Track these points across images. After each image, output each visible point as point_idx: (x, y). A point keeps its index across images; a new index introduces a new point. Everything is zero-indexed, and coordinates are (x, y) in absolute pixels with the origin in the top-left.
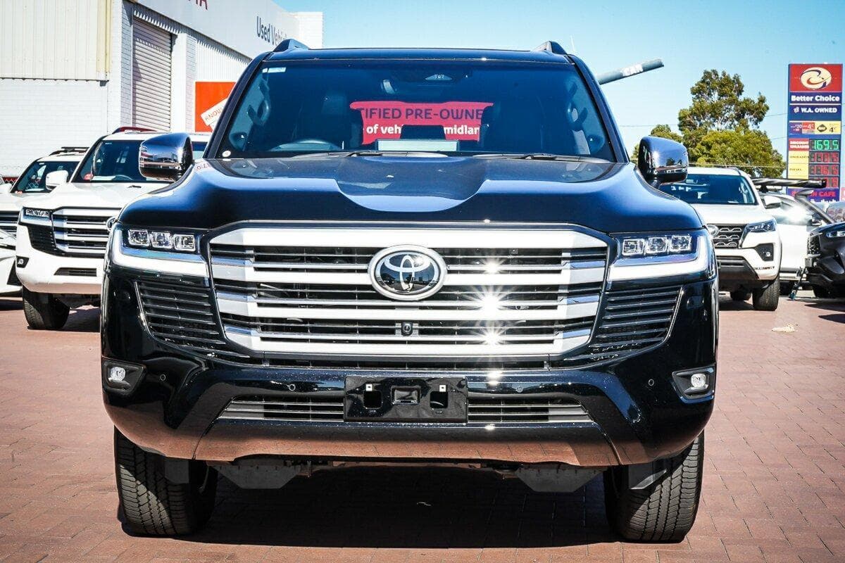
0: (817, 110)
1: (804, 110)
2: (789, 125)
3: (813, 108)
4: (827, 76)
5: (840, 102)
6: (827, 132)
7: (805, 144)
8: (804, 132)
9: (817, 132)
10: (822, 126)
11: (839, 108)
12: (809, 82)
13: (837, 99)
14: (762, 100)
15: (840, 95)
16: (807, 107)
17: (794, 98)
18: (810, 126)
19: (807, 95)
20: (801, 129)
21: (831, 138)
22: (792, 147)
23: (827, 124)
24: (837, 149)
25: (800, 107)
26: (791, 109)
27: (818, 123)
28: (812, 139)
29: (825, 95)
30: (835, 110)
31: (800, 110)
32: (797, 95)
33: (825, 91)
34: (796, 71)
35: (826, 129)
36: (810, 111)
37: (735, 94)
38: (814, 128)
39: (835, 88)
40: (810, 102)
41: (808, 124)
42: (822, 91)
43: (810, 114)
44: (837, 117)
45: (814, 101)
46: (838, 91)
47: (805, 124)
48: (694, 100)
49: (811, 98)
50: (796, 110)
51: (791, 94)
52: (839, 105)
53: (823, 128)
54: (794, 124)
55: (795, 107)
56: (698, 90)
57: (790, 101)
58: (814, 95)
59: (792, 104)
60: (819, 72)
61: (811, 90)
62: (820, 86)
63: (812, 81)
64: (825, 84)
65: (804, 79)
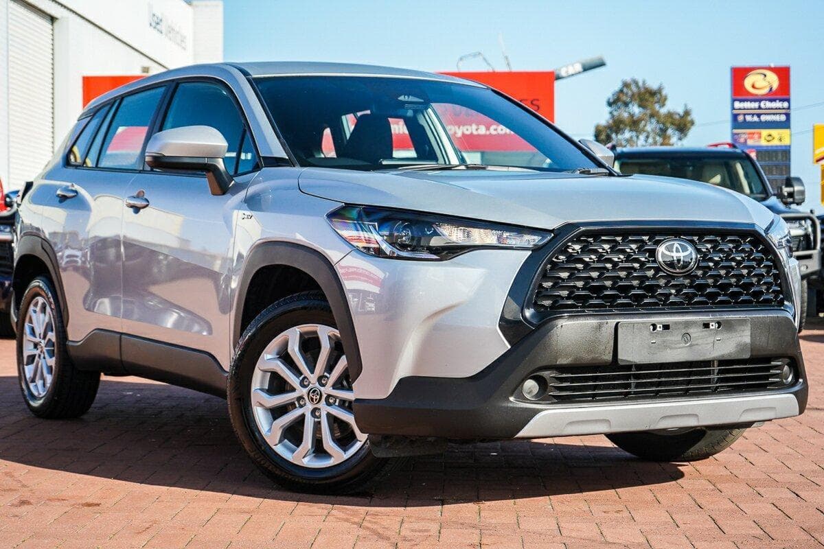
0: (763, 118)
1: (749, 118)
2: (734, 134)
3: (759, 115)
4: (773, 80)
5: (789, 108)
6: (775, 143)
8: (750, 142)
9: (766, 143)
10: (770, 135)
11: (788, 115)
12: (753, 87)
13: (786, 105)
15: (788, 100)
16: (753, 115)
17: (737, 105)
18: (756, 136)
19: (755, 101)
20: (746, 140)
21: (778, 149)
23: (775, 132)
25: (745, 115)
26: (735, 117)
27: (765, 132)
28: (759, 150)
29: (771, 100)
30: (783, 118)
31: (745, 119)
32: (741, 101)
33: (771, 96)
34: (739, 75)
35: (774, 138)
36: (756, 119)
37: (657, 107)
38: (760, 137)
39: (783, 92)
40: (755, 109)
41: (753, 134)
42: (769, 97)
43: (755, 122)
44: (786, 125)
45: (760, 108)
46: (785, 97)
47: (750, 134)
48: (611, 113)
49: (756, 105)
50: (741, 118)
51: (734, 100)
52: (787, 111)
53: (770, 138)
54: (738, 134)
55: (739, 114)
56: (615, 102)
57: (733, 109)
58: (760, 101)
59: (735, 112)
60: (765, 76)
61: (756, 95)
62: (766, 91)
63: (757, 85)
64: (771, 89)
65: (748, 83)
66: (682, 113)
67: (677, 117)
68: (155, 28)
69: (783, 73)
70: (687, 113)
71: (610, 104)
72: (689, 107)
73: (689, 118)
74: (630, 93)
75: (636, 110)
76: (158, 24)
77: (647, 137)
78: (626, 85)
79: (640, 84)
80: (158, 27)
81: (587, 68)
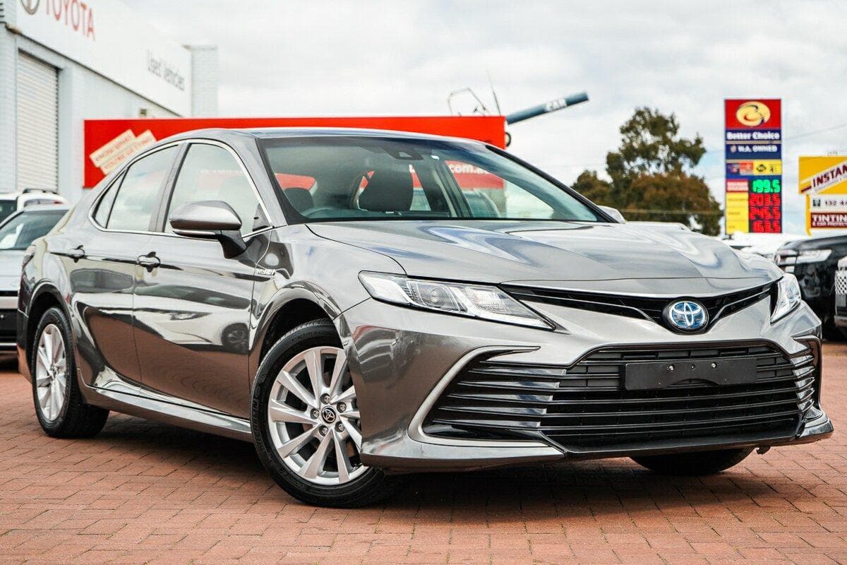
0: (756, 149)
1: (741, 149)
2: (728, 165)
3: (751, 146)
4: (765, 112)
5: (780, 139)
6: (767, 172)
7: (744, 186)
8: (743, 173)
9: (756, 173)
10: (762, 165)
11: (779, 146)
12: (746, 118)
13: (777, 136)
14: (699, 141)
15: (779, 132)
16: (745, 146)
17: (730, 136)
18: (748, 166)
19: (743, 132)
20: (738, 170)
21: (771, 178)
22: (729, 189)
23: (767, 163)
24: (777, 191)
25: (737, 145)
26: (728, 147)
27: (757, 163)
28: (751, 180)
29: (763, 132)
30: (774, 149)
31: (737, 149)
32: (733, 132)
33: (763, 128)
34: (732, 106)
35: (765, 168)
36: (748, 149)
37: (669, 134)
38: (752, 167)
39: (774, 124)
40: (747, 140)
41: (745, 164)
42: (759, 128)
43: (748, 153)
44: (777, 155)
45: (752, 139)
46: (777, 128)
47: (742, 164)
48: (623, 140)
49: (747, 136)
50: (733, 149)
51: (727, 131)
52: (778, 142)
53: (762, 168)
54: (731, 164)
55: (732, 145)
56: (630, 128)
57: (727, 139)
58: (752, 132)
59: (729, 143)
60: (757, 108)
61: (748, 126)
62: (757, 122)
63: (749, 117)
64: (763, 121)
65: (740, 115)
66: (694, 142)
67: (688, 145)
68: (153, 72)
69: (774, 105)
71: (623, 131)
72: (701, 136)
73: (701, 146)
74: (643, 122)
75: (648, 138)
76: (156, 68)
77: (659, 165)
78: (639, 113)
79: (648, 111)
80: (157, 71)
81: (570, 103)
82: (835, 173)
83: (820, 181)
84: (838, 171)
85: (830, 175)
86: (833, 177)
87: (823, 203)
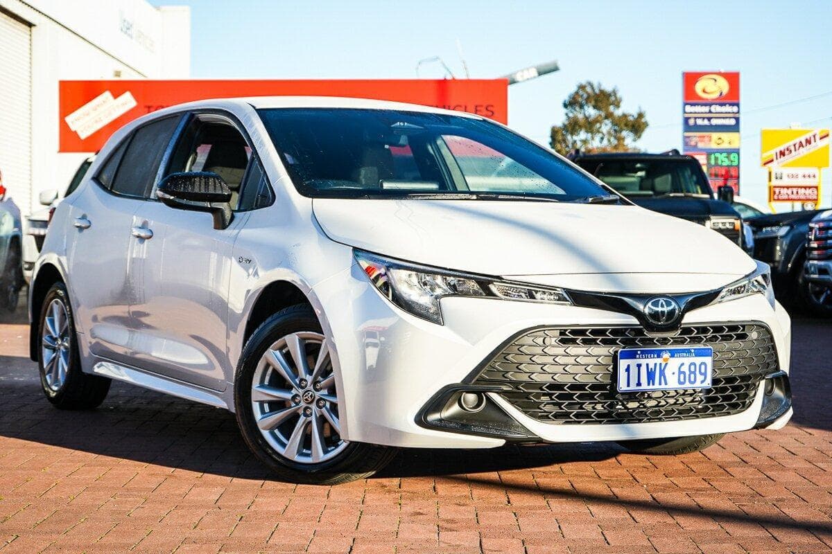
0: (714, 122)
1: (699, 122)
2: (685, 137)
3: (709, 119)
4: (723, 85)
5: (738, 112)
6: (725, 146)
8: (701, 145)
9: (714, 146)
10: (720, 138)
11: (737, 119)
12: (704, 91)
13: (735, 109)
15: (738, 105)
16: (704, 118)
17: (688, 108)
18: (706, 139)
19: (706, 105)
20: (697, 143)
21: (729, 152)
23: (726, 136)
24: (735, 164)
25: (696, 118)
26: (686, 120)
27: (715, 136)
28: (708, 153)
29: (721, 105)
30: (733, 122)
31: (696, 122)
32: (692, 105)
33: (722, 101)
34: (691, 79)
35: (723, 142)
36: (706, 122)
37: (611, 108)
38: (710, 141)
39: (732, 97)
40: (706, 113)
41: (704, 137)
42: (718, 101)
43: (706, 126)
44: (735, 128)
45: (710, 112)
46: (735, 101)
47: (700, 137)
48: (567, 114)
49: (706, 109)
50: (691, 122)
51: (686, 104)
52: (737, 115)
53: (720, 141)
54: (689, 137)
55: (690, 118)
56: (572, 103)
57: (685, 112)
58: (710, 105)
59: (687, 115)
60: (716, 81)
61: (707, 99)
62: (716, 95)
63: (707, 90)
64: (721, 94)
65: (699, 87)
66: (636, 116)
67: (631, 118)
68: (126, 33)
69: (733, 79)
70: (641, 115)
71: (565, 106)
72: (643, 109)
73: (643, 120)
74: (585, 96)
75: (591, 111)
76: (128, 29)
77: (602, 139)
78: (582, 87)
79: (595, 86)
80: (129, 32)
81: (541, 73)
82: (797, 146)
83: (782, 154)
84: (801, 145)
85: (792, 148)
86: (795, 150)
87: (785, 177)
